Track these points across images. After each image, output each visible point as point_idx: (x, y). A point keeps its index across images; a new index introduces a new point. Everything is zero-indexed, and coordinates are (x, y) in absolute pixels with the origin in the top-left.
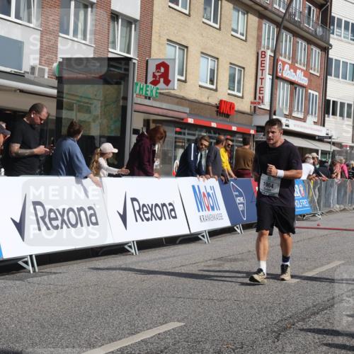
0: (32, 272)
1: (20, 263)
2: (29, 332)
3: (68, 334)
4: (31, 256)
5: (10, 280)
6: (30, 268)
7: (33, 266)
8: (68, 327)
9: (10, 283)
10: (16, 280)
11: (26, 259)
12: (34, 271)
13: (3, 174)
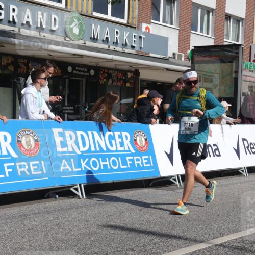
0: (179, 186)
1: (171, 179)
2: (180, 223)
3: (205, 225)
4: (178, 176)
5: (165, 190)
6: (178, 183)
7: (179, 182)
8: (205, 222)
9: (165, 192)
10: (170, 190)
11: (175, 177)
12: (180, 185)
13: (158, 122)
